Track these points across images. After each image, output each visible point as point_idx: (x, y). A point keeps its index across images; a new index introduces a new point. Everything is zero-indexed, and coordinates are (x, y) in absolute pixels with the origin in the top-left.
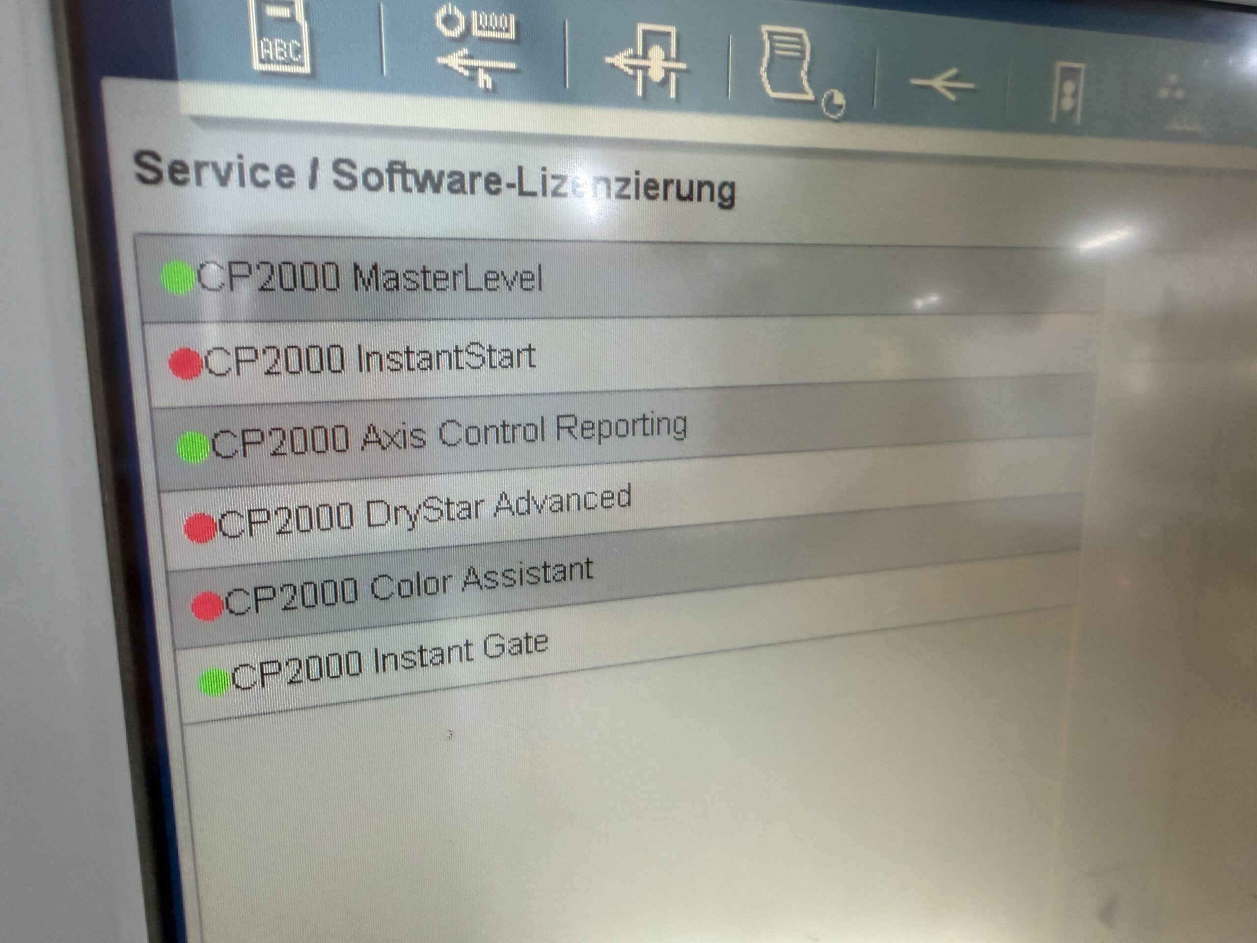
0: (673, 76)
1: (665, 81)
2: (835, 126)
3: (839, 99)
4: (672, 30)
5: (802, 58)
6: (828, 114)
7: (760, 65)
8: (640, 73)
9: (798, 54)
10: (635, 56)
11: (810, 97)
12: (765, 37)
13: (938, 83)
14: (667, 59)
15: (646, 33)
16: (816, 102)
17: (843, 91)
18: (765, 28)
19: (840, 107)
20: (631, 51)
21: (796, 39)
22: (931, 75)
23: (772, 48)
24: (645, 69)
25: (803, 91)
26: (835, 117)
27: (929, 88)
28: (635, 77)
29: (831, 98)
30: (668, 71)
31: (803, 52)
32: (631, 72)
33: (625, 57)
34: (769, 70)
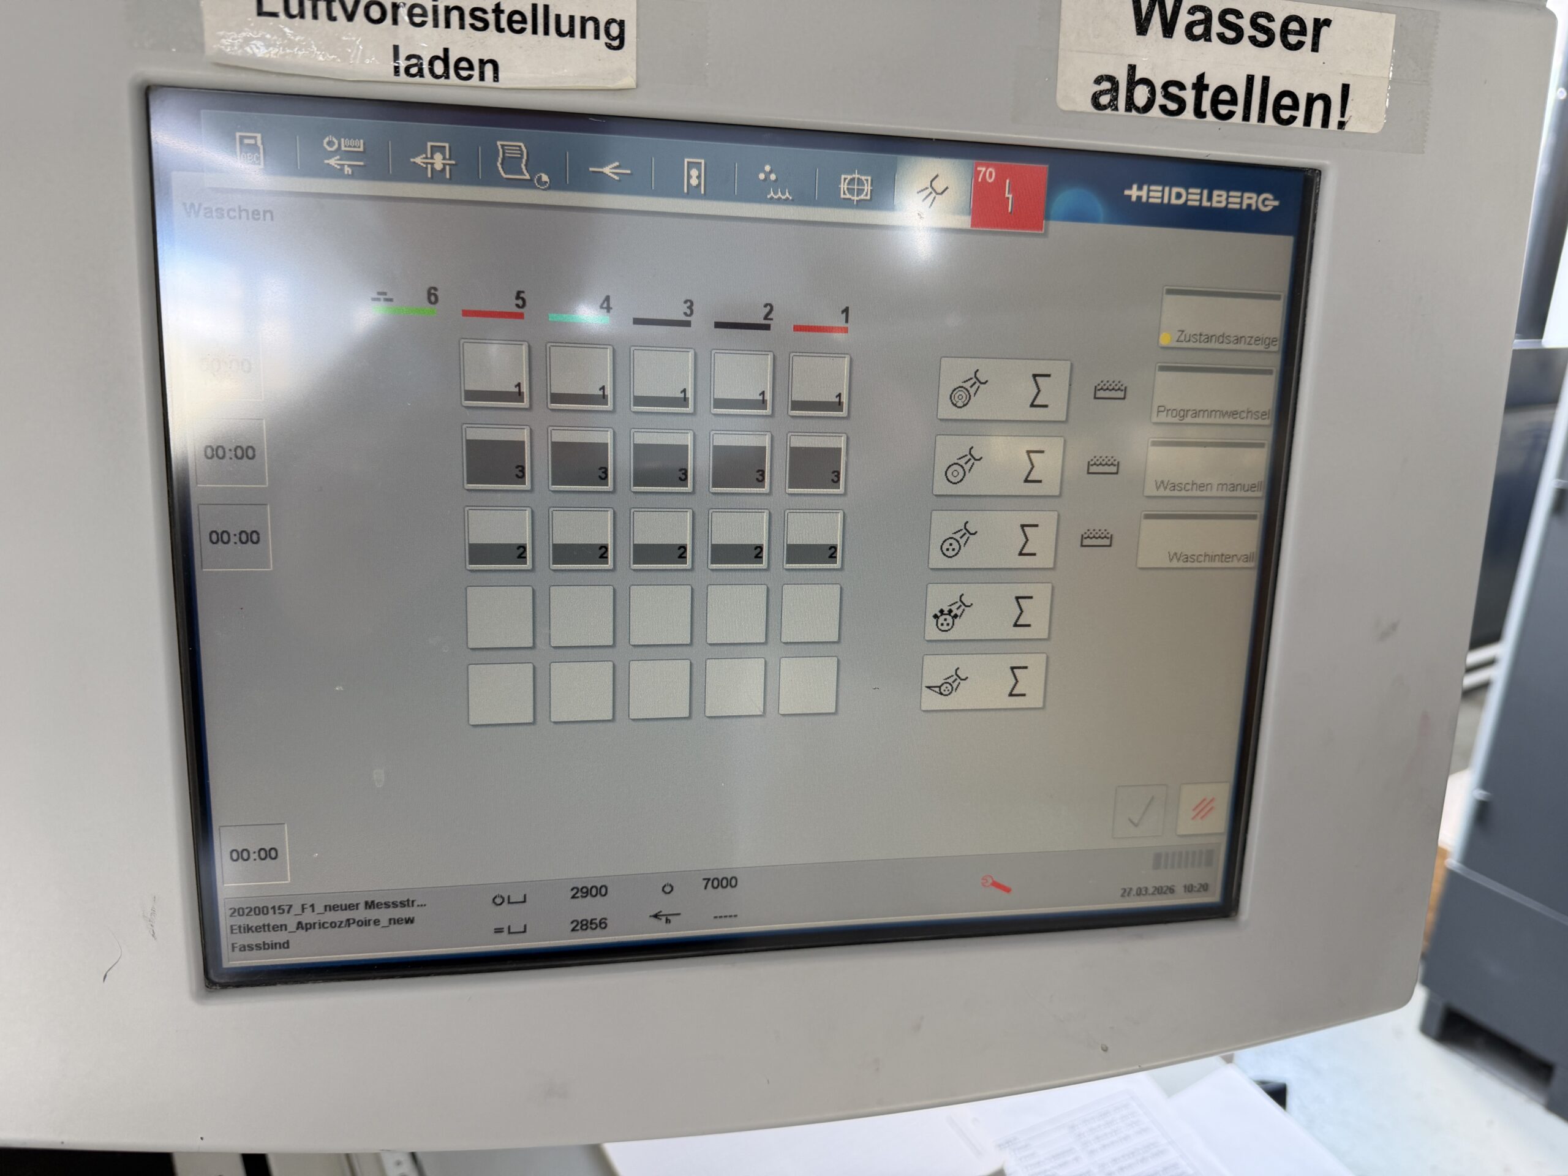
0: (448, 168)
1: (444, 169)
2: (545, 192)
3: (545, 178)
4: (447, 145)
5: (521, 158)
6: (539, 186)
7: (497, 161)
8: (429, 166)
9: (519, 156)
10: (426, 158)
11: (528, 177)
12: (500, 147)
13: (607, 170)
14: (444, 159)
15: (432, 147)
16: (531, 180)
17: (546, 173)
18: (499, 143)
19: (546, 182)
20: (424, 156)
21: (518, 148)
22: (602, 167)
23: (504, 153)
24: (432, 164)
25: (522, 173)
26: (543, 188)
27: (602, 172)
28: (427, 168)
29: (540, 177)
30: (444, 165)
31: (522, 154)
32: (424, 166)
33: (422, 159)
34: (502, 164)
